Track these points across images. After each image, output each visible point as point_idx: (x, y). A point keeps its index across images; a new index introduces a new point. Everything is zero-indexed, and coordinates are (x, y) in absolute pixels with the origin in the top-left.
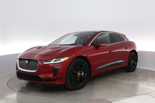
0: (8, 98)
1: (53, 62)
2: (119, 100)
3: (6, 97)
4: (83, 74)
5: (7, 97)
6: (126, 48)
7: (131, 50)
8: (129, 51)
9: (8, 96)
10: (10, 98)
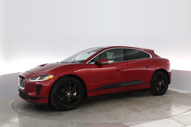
1: (38, 80)
3: (11, 120)
4: (75, 94)
5: (13, 121)
6: (147, 67)
7: (158, 68)
8: (153, 70)
10: (16, 122)
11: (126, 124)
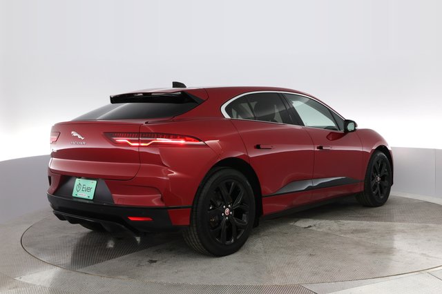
0: (23, 283)
2: (343, 289)
3: (17, 279)
5: (22, 280)
9: (23, 277)
11: (314, 288)
